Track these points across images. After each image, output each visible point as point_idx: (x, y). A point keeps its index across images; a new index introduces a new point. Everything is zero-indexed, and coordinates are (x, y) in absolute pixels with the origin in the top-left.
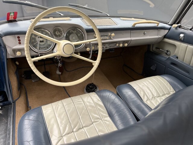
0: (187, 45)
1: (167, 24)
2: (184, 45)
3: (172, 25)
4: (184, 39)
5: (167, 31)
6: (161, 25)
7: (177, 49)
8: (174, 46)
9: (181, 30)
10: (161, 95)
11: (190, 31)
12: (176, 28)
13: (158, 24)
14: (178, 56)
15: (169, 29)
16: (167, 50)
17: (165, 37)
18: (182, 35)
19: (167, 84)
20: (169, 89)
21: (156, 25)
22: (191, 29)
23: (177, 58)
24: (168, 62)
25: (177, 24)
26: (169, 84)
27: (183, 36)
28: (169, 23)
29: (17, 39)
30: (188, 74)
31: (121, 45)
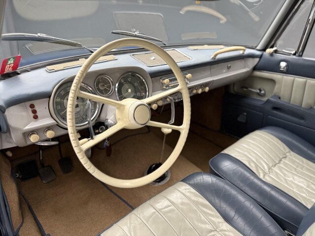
0: (293, 78)
1: (253, 49)
2: (289, 78)
3: (264, 50)
4: (287, 69)
5: (257, 60)
6: (248, 51)
7: (277, 86)
8: (273, 81)
9: (279, 56)
10: (277, 162)
11: (294, 57)
12: (271, 55)
13: (244, 50)
14: (281, 96)
15: (261, 57)
16: (259, 87)
17: (255, 68)
18: (283, 64)
19: (277, 143)
20: (282, 149)
21: (241, 52)
22: (295, 54)
23: (280, 98)
24: (268, 108)
25: (272, 47)
26: (279, 141)
27: (286, 66)
28: (256, 47)
29: (30, 110)
30: (303, 121)
31: (200, 91)
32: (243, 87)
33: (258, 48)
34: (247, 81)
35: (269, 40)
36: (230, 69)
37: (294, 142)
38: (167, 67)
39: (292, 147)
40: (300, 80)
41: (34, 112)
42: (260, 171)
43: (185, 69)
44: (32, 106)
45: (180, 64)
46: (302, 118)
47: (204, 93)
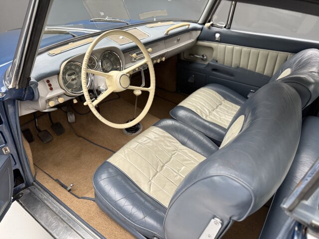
0: (224, 46)
1: (196, 23)
2: (222, 46)
3: (204, 24)
4: (221, 39)
5: (199, 32)
6: (192, 25)
7: (214, 53)
8: (211, 48)
9: (214, 29)
10: (215, 108)
11: (225, 29)
12: (209, 28)
13: (189, 25)
14: (218, 59)
15: (202, 29)
16: (202, 54)
17: (198, 39)
18: (217, 35)
19: (216, 94)
20: (219, 99)
21: (187, 27)
22: (225, 27)
23: (217, 62)
24: (209, 69)
25: (209, 22)
26: (217, 94)
27: (220, 36)
28: (198, 21)
29: (47, 84)
30: (232, 77)
31: (159, 61)
32: (190, 55)
33: (199, 22)
34: (193, 49)
35: (207, 15)
36: (180, 41)
37: (227, 93)
38: (133, 44)
39: (225, 97)
40: (229, 47)
41: (50, 85)
42: (204, 115)
43: (147, 44)
44: (48, 81)
45: (143, 41)
46: (232, 75)
47: (161, 62)
